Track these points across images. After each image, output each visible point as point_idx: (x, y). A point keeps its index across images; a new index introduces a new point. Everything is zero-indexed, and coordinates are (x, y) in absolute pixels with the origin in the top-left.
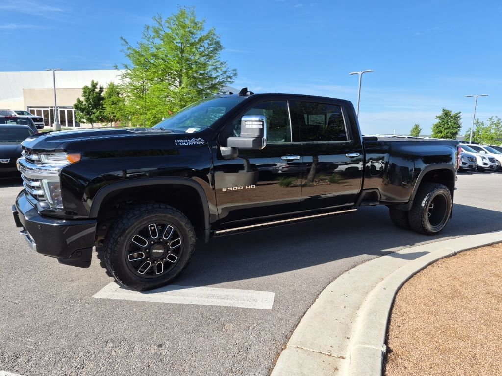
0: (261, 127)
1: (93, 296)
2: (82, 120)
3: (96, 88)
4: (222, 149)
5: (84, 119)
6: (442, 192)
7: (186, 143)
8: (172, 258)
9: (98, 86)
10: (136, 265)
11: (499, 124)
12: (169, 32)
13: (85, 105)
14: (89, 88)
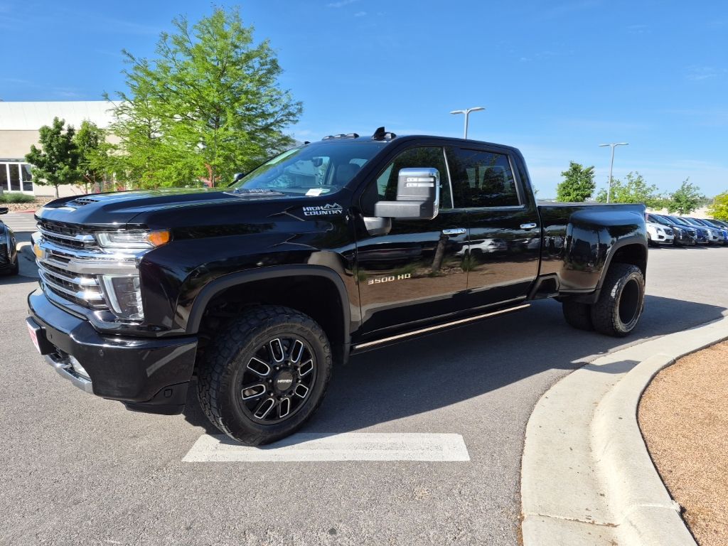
0: (432, 185)
1: (183, 460)
2: (41, 180)
3: (61, 129)
4: (366, 219)
5: (43, 178)
6: (634, 276)
7: (318, 211)
8: (301, 391)
9: (65, 127)
10: (252, 406)
11: (640, 182)
12: (200, 42)
13: (45, 156)
14: (49, 130)
